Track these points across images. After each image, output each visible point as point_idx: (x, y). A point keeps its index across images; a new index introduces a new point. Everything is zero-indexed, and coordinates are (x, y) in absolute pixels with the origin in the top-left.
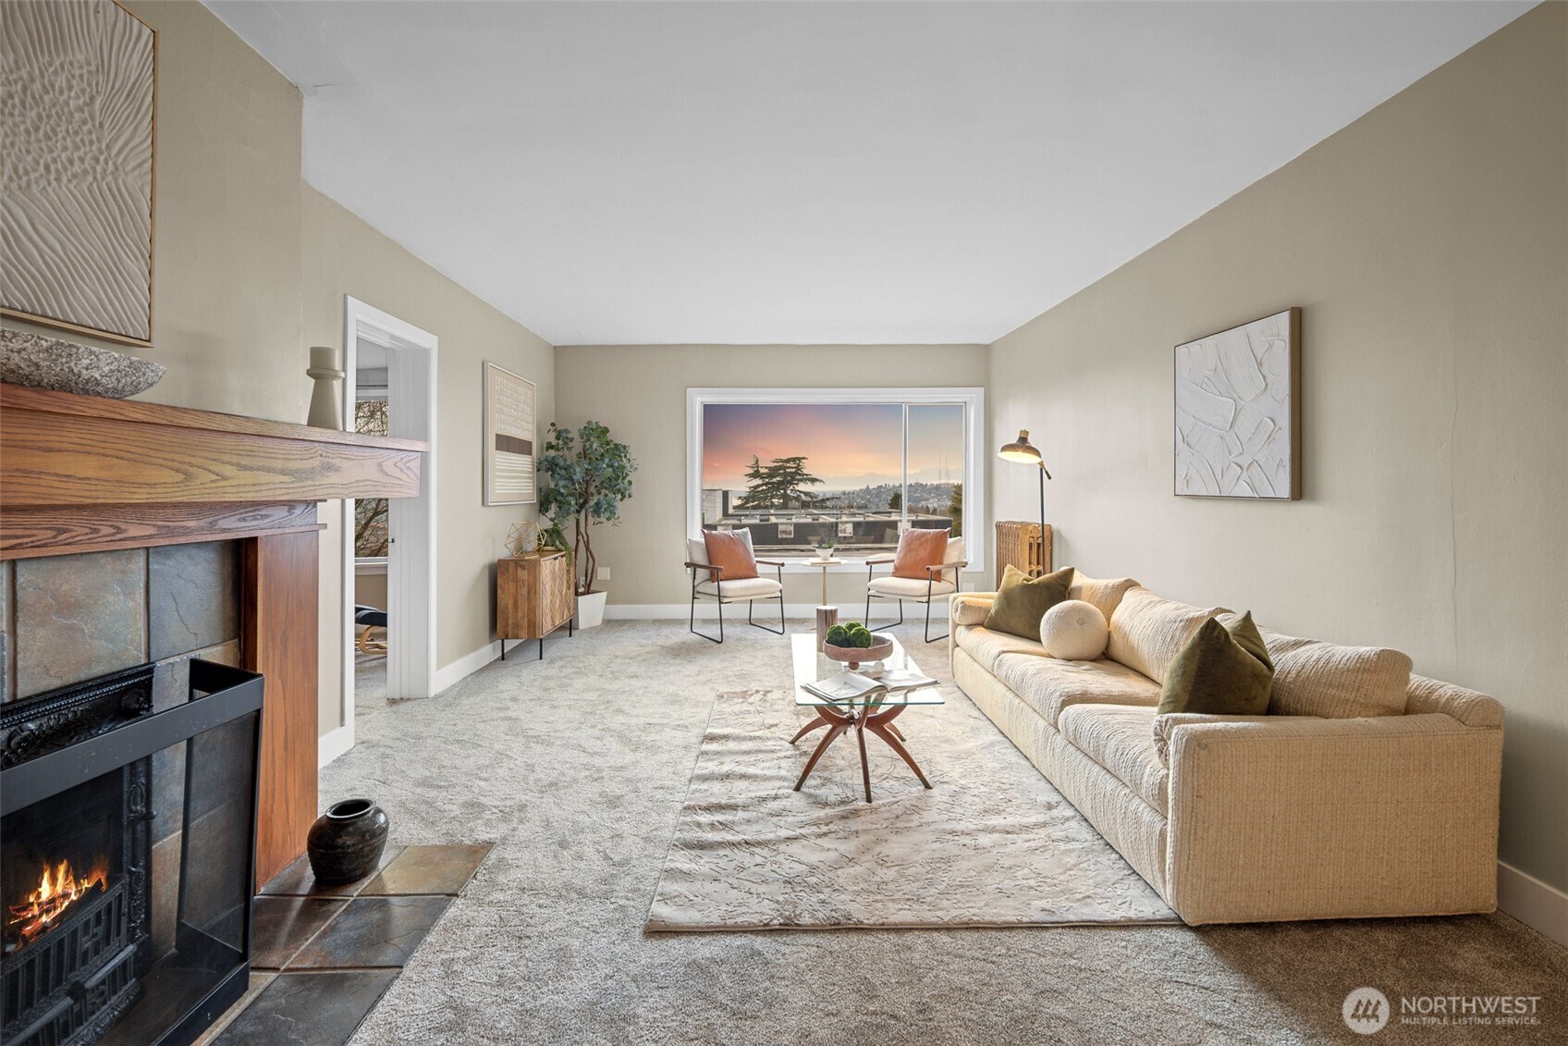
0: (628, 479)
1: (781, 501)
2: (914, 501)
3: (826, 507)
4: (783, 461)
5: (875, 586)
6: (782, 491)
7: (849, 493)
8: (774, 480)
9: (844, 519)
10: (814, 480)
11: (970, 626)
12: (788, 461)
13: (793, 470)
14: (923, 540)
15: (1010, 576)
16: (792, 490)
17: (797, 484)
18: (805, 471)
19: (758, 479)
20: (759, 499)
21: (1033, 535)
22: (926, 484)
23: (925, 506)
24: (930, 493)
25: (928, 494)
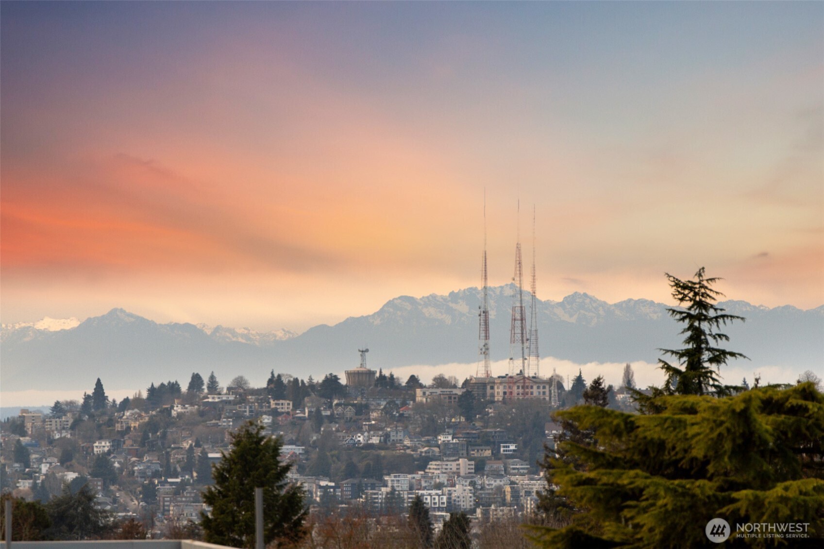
2: (351, 471)
22: (414, 381)
23: (407, 498)
24: (432, 429)
25: (422, 434)
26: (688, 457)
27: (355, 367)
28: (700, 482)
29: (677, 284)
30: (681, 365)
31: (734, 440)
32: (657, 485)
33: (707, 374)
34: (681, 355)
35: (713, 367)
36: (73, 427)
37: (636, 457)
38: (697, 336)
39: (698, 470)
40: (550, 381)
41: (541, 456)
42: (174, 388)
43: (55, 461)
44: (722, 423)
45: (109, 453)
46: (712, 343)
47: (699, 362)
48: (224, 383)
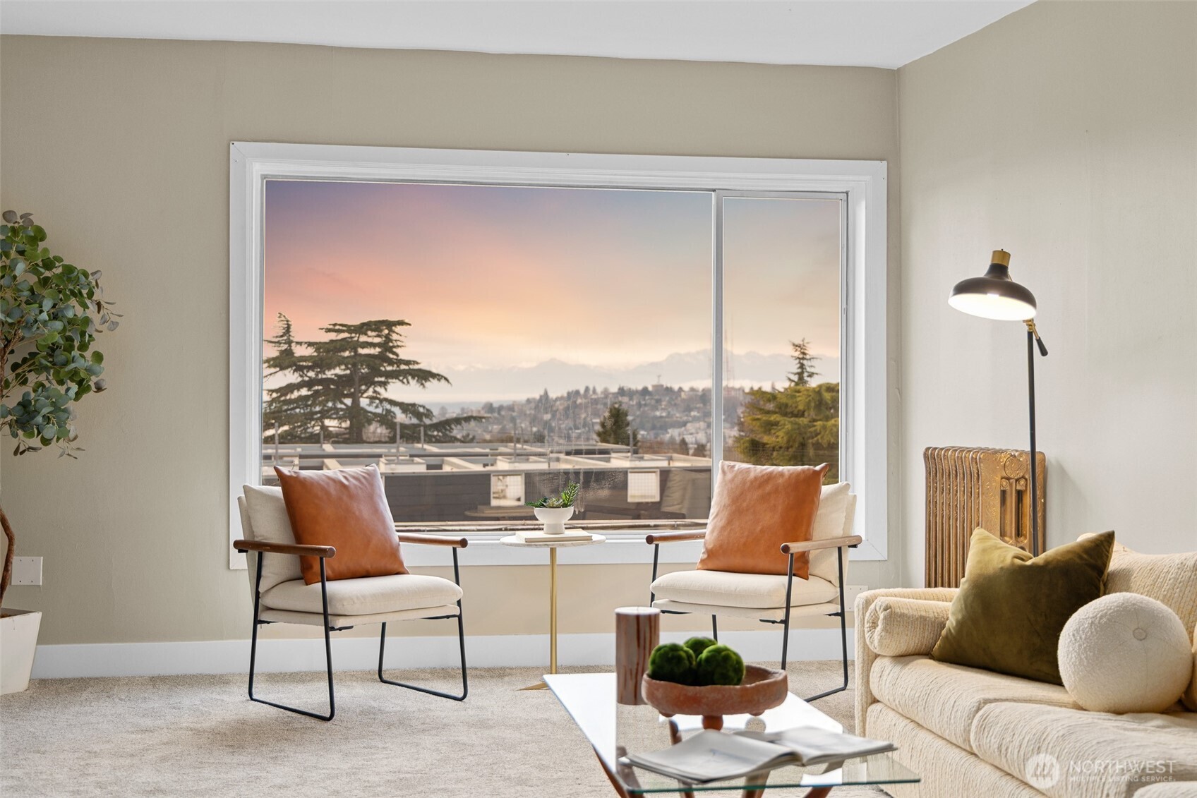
0: (93, 348)
1: (346, 424)
2: (654, 428)
3: (454, 440)
4: (349, 329)
5: (667, 589)
6: (348, 401)
7: (501, 408)
8: (330, 374)
9: (502, 465)
10: (424, 376)
11: (904, 657)
12: (363, 328)
13: (377, 351)
14: (768, 488)
15: (984, 551)
16: (372, 398)
17: (384, 384)
18: (403, 354)
19: (288, 372)
20: (289, 420)
21: (1009, 473)
22: (681, 389)
23: (678, 439)
24: (688, 409)
25: (684, 411)
26: (797, 409)
27: (655, 383)
28: (802, 419)
29: (794, 345)
30: (796, 378)
31: (815, 403)
32: (785, 420)
33: (806, 382)
34: (795, 374)
35: (808, 379)
36: (535, 408)
37: (777, 410)
38: (802, 366)
39: (801, 414)
40: (739, 389)
41: (736, 421)
42: (577, 392)
43: (528, 423)
44: (810, 396)
45: (550, 420)
46: (808, 369)
47: (803, 377)
48: (599, 390)
